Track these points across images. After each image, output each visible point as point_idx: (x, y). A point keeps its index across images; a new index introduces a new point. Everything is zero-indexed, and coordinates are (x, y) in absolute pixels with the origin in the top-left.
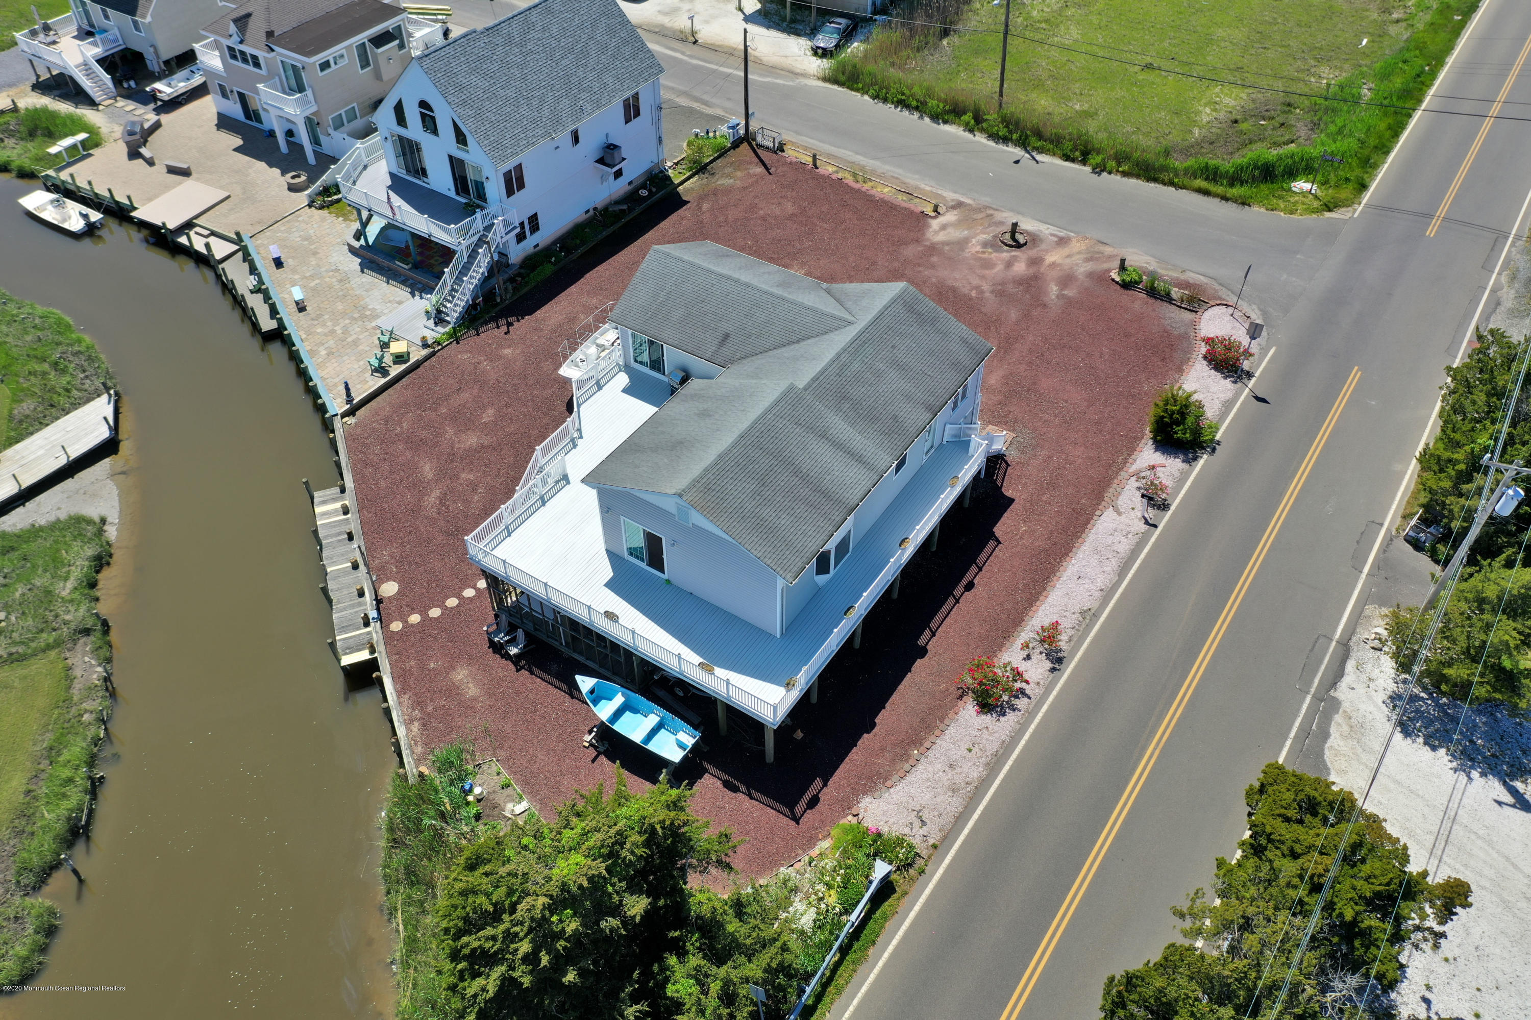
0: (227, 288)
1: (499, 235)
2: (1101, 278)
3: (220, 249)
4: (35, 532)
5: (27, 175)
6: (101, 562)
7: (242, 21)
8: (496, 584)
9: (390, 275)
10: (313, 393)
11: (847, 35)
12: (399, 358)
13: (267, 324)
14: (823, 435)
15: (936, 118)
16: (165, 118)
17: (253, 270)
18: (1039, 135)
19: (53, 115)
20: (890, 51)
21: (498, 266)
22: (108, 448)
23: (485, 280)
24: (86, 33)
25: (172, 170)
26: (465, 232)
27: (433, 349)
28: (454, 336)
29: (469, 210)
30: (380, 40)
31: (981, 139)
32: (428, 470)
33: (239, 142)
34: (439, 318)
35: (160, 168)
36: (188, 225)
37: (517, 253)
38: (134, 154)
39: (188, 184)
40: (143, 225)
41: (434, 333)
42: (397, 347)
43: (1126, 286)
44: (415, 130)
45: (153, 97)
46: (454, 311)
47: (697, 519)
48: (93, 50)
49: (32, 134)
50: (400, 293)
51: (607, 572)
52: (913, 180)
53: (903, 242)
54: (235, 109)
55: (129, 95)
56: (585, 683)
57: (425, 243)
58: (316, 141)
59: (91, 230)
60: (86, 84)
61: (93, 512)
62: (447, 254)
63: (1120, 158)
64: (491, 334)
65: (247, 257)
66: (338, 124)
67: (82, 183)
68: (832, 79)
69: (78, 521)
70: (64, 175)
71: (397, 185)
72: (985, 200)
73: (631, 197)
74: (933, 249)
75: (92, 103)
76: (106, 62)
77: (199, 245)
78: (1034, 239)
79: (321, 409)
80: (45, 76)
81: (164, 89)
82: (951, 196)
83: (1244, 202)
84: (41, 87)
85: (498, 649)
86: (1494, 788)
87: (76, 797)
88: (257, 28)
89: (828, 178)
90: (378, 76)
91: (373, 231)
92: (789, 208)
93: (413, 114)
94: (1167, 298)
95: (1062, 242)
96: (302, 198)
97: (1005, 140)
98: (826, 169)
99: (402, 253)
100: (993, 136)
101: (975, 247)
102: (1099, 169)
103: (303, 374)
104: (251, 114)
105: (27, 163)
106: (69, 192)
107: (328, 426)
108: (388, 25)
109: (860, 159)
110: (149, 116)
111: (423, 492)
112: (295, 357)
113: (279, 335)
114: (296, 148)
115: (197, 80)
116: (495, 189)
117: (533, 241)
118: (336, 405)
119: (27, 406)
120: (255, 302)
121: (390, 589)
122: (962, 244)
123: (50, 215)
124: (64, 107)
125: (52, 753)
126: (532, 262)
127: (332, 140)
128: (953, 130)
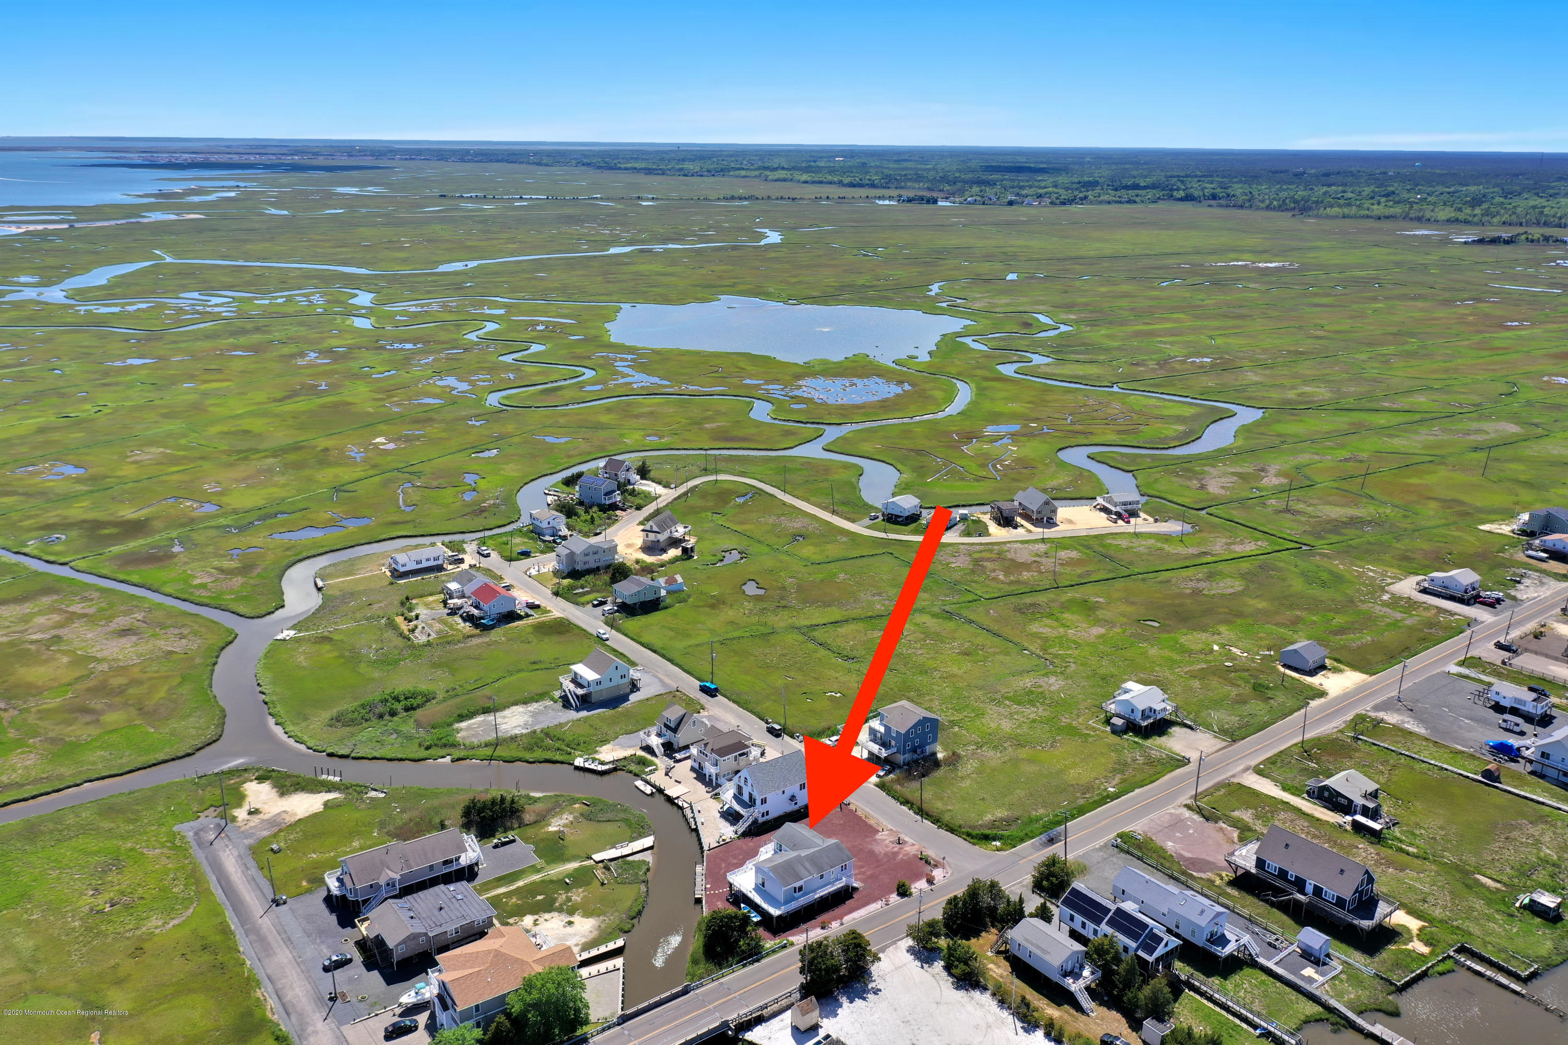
0: (684, 816)
1: (756, 814)
2: (915, 856)
3: (686, 805)
4: (634, 861)
5: (636, 775)
6: (648, 870)
7: (706, 745)
8: (731, 885)
9: (727, 820)
10: (700, 844)
11: (888, 773)
12: (724, 840)
13: (694, 827)
14: (802, 865)
15: (901, 804)
16: (676, 765)
17: (693, 812)
18: (927, 815)
19: (646, 759)
20: (898, 781)
21: (755, 822)
22: (651, 848)
23: (750, 826)
24: (659, 735)
25: (676, 781)
26: (747, 812)
27: (732, 840)
28: (738, 838)
29: (750, 806)
30: (741, 755)
31: (911, 812)
32: (723, 865)
33: (695, 776)
34: (736, 833)
35: (673, 780)
36: (678, 798)
37: (761, 820)
38: (667, 774)
39: (680, 786)
40: (666, 795)
41: (734, 836)
42: (724, 837)
43: (921, 859)
44: (742, 784)
45: (674, 758)
46: (740, 831)
47: (771, 874)
48: (661, 741)
49: (639, 763)
50: (728, 824)
51: (753, 886)
52: (882, 820)
53: (868, 837)
54: (697, 766)
55: (666, 755)
56: (742, 905)
57: (738, 813)
58: (717, 779)
59: (652, 793)
60: (657, 751)
61: (647, 860)
62: (742, 816)
63: (947, 825)
64: (748, 839)
65: (692, 808)
66: (724, 776)
67: (652, 781)
68: (877, 785)
69: (644, 862)
70: (648, 778)
71: (735, 797)
72: (899, 830)
73: (798, 811)
74: (875, 840)
75: (656, 756)
76: (663, 745)
77: (680, 804)
78: (905, 842)
79: (702, 848)
80: (644, 745)
81: (678, 756)
82: (890, 827)
83: (974, 844)
84: (643, 748)
85: (728, 900)
86: (919, 964)
87: (640, 907)
88: (709, 747)
89: (857, 816)
90: (738, 764)
91: (725, 808)
92: (842, 822)
93: (743, 780)
94: (930, 864)
95: (913, 845)
96: (709, 795)
97: (918, 814)
98: (859, 813)
99: (731, 815)
100: (915, 813)
101: (887, 842)
102: (939, 827)
103: (699, 840)
104: (701, 767)
105: (637, 771)
106: (648, 782)
107: (702, 852)
108: (745, 751)
109: (871, 812)
110: (671, 763)
111: (721, 869)
112: (698, 835)
113: (696, 830)
114: (711, 780)
115: (688, 755)
116: (758, 802)
117: (766, 818)
118: (706, 848)
119: (635, 835)
120: (692, 820)
121: (708, 886)
122: (884, 840)
123: (642, 788)
124: (649, 757)
125: (636, 900)
126: (764, 823)
127: (722, 780)
128: (905, 808)
